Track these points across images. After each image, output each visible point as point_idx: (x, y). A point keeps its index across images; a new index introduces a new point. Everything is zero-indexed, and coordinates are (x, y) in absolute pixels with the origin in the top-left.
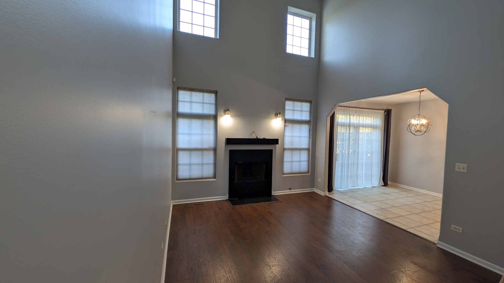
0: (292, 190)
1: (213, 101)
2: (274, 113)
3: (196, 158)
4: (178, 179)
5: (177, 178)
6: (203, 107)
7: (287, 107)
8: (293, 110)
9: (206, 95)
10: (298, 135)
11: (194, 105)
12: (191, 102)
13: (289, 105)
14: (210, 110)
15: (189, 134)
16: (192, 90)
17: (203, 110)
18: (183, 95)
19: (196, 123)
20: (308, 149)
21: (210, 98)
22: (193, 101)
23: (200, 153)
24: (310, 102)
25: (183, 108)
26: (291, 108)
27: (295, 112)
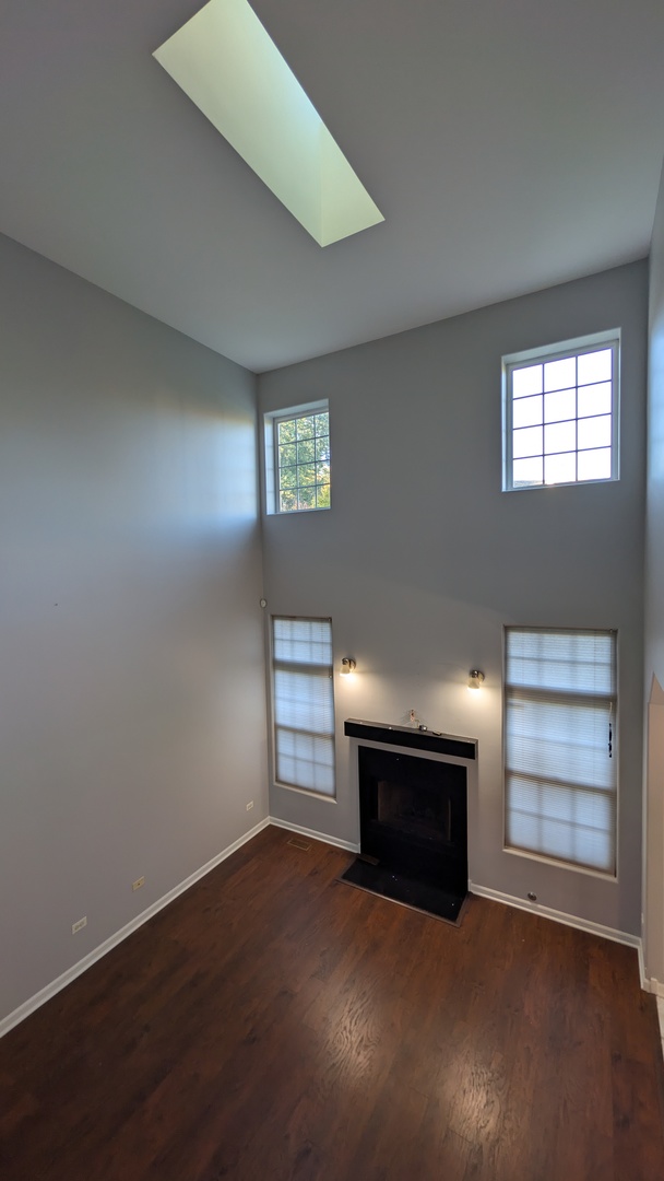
0: (540, 906)
1: (327, 638)
2: (469, 669)
3: (303, 750)
4: (278, 780)
5: (277, 777)
6: (311, 649)
7: (514, 651)
8: (540, 660)
9: (316, 626)
10: (563, 738)
11: (298, 647)
12: (292, 641)
13: (521, 644)
14: (322, 656)
15: (292, 701)
16: (293, 618)
17: (311, 656)
18: (282, 629)
19: (301, 680)
20: (609, 794)
21: (322, 632)
22: (296, 638)
23: (309, 739)
24: (613, 633)
25: (283, 652)
26: (529, 652)
27: (546, 665)
